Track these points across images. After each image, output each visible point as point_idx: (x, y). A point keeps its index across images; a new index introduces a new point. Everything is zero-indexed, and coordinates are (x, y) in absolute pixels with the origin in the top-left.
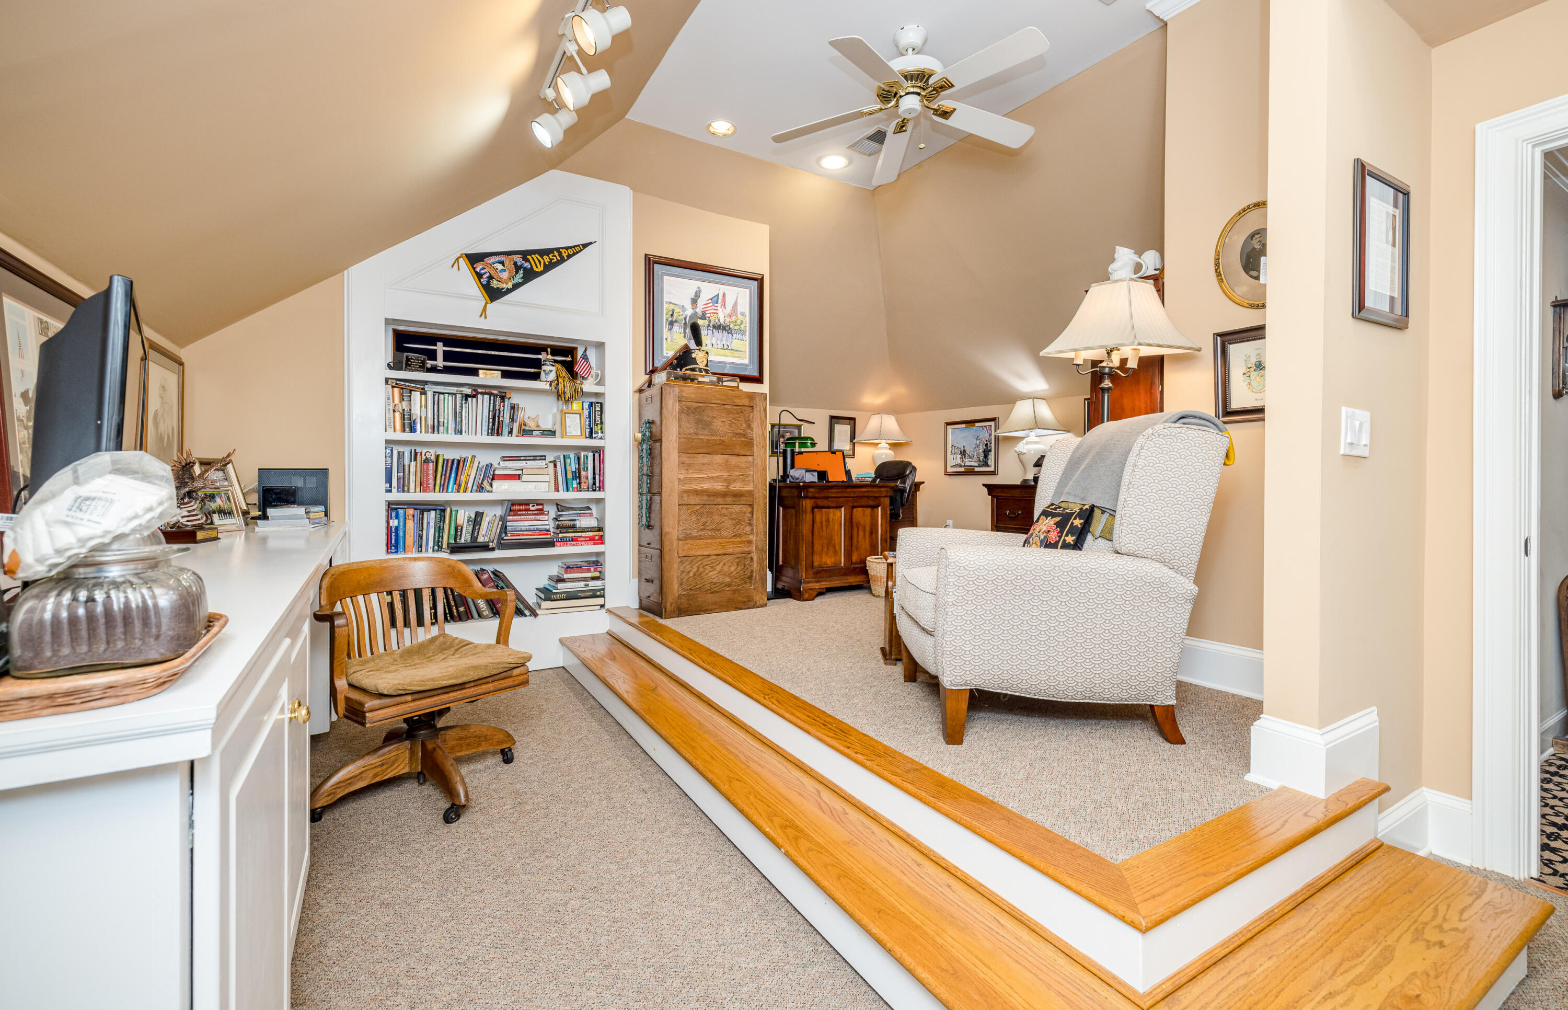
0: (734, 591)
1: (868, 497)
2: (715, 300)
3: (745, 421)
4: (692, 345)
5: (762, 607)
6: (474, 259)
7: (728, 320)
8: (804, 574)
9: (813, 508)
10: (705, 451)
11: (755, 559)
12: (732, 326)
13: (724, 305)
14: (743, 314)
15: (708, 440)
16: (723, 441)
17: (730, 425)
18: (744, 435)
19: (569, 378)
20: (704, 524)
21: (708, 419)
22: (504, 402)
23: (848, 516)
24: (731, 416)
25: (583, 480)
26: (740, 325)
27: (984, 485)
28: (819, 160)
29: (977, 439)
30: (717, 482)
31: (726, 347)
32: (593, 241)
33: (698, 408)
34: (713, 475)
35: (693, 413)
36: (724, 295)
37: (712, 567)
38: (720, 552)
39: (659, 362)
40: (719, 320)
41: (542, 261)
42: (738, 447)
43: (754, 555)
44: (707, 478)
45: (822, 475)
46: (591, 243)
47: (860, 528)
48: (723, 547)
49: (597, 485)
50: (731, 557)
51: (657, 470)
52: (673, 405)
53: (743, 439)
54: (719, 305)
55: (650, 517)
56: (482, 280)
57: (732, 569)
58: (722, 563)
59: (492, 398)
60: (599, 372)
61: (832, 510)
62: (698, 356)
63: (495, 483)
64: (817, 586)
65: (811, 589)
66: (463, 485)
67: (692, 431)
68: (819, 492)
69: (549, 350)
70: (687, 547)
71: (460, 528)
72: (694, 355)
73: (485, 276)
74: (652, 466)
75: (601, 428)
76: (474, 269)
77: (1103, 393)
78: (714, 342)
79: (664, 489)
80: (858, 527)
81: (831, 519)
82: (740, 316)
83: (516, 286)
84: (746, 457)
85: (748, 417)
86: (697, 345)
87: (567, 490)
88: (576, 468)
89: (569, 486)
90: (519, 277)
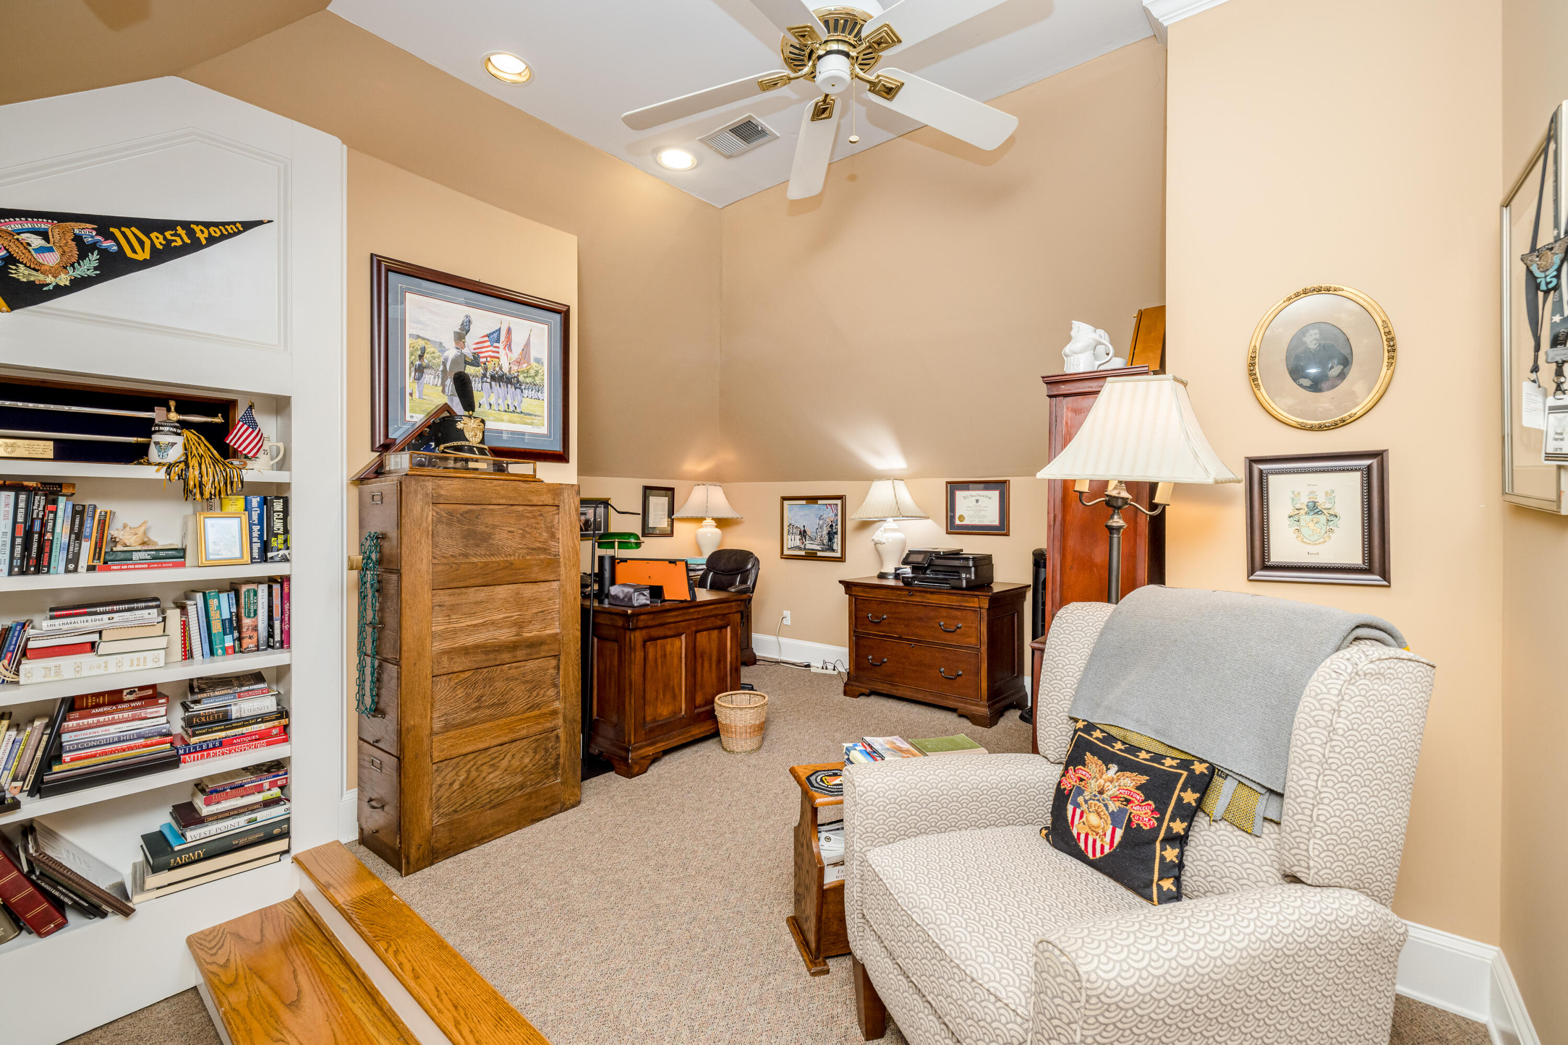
0: (530, 795)
1: (716, 616)
2: (494, 337)
3: (547, 528)
4: (458, 408)
5: (573, 806)
7: (515, 368)
8: (632, 737)
9: (645, 642)
10: (479, 581)
11: (562, 736)
12: (521, 378)
13: (509, 346)
14: (538, 361)
15: (487, 564)
16: (511, 564)
17: (523, 536)
18: (545, 550)
19: (213, 458)
20: (479, 699)
21: (484, 529)
22: (55, 502)
23: (691, 646)
24: (525, 521)
25: (246, 633)
26: (533, 377)
27: (840, 582)
28: (656, 151)
29: (820, 519)
30: (500, 628)
31: (511, 409)
32: (266, 219)
33: (467, 512)
34: (494, 618)
35: (459, 521)
36: (509, 331)
37: (493, 765)
38: (506, 739)
39: (396, 430)
40: (501, 368)
41: (147, 243)
42: (536, 569)
43: (561, 732)
44: (483, 624)
45: (656, 592)
46: (260, 223)
47: (705, 658)
48: (512, 730)
49: (277, 637)
50: (524, 742)
51: (390, 620)
52: (422, 510)
53: (542, 556)
54: (501, 345)
55: (378, 695)
57: (526, 760)
58: (509, 755)
59: (23, 497)
60: (281, 445)
61: (669, 640)
62: (469, 427)
63: (27, 666)
64: (650, 751)
65: (642, 758)
67: (457, 551)
68: (653, 619)
69: (172, 404)
70: (447, 743)
72: (460, 426)
74: (382, 610)
75: (286, 541)
77: (1111, 533)
78: (492, 400)
79: (405, 655)
80: (702, 657)
81: (668, 653)
82: (534, 364)
83: (79, 284)
84: (548, 584)
85: (552, 521)
86: (466, 409)
87: (212, 653)
88: (231, 613)
89: (215, 647)
90: (88, 266)
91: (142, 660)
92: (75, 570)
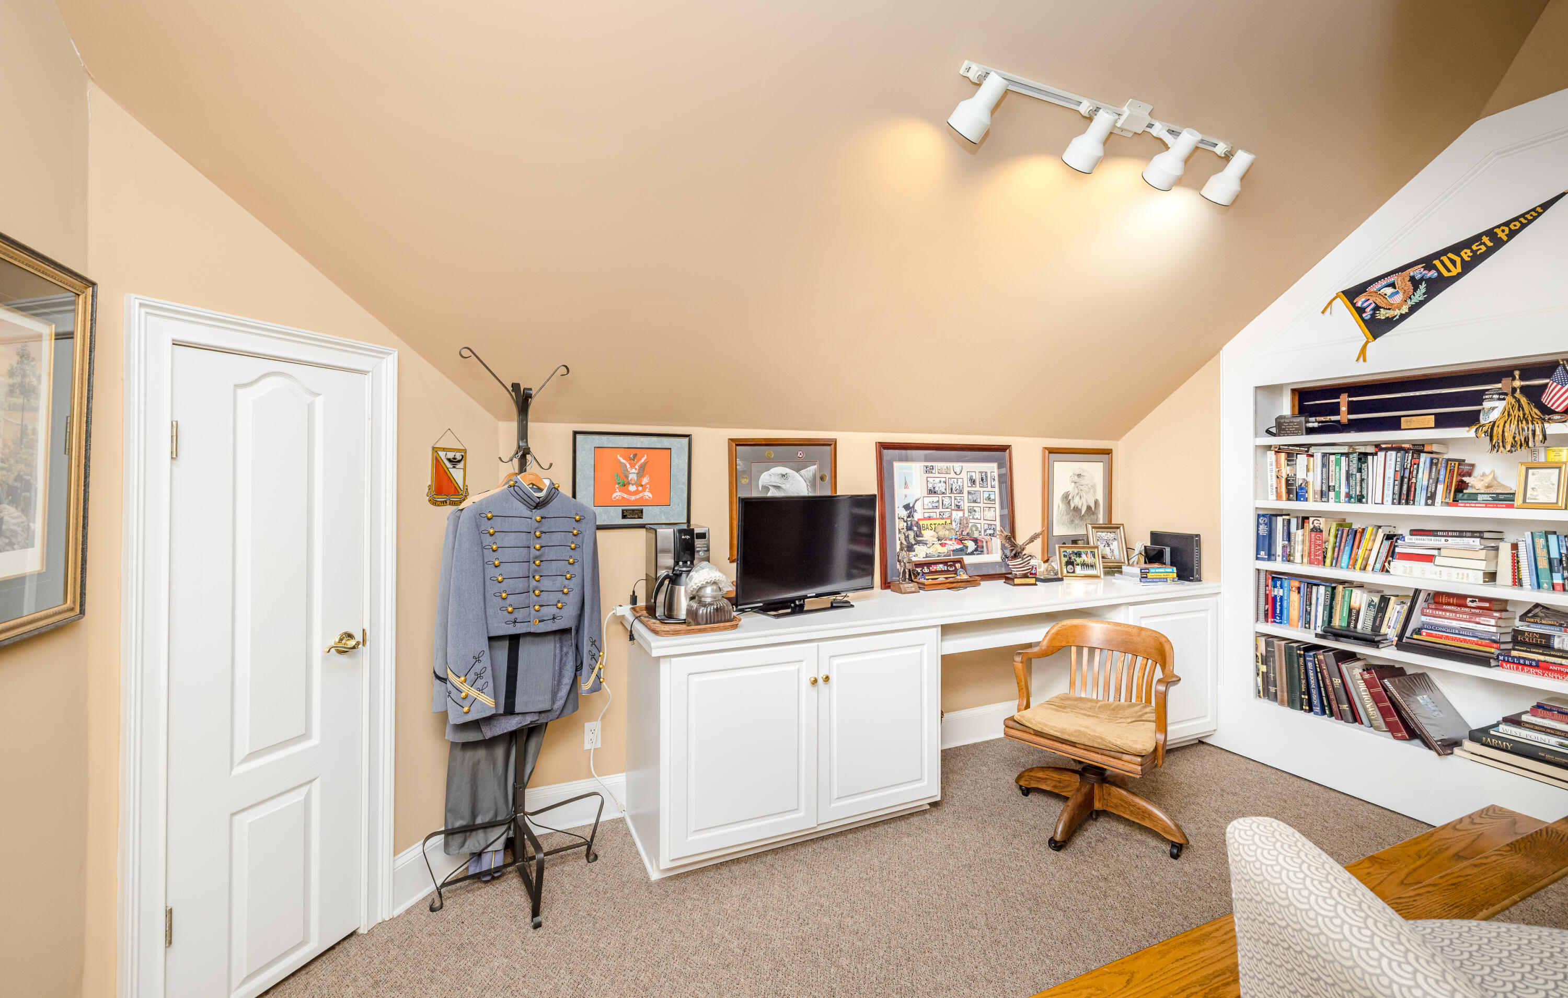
6: (1351, 294)
22: (1419, 458)
41: (1459, 260)
46: (1560, 196)
56: (1364, 315)
59: (1400, 455)
63: (1394, 563)
66: (1360, 561)
69: (1517, 373)
71: (1354, 611)
73: (1368, 310)
76: (1354, 305)
83: (1413, 309)
87: (1539, 587)
88: (1561, 554)
89: (1541, 581)
90: (1419, 296)
91: (1465, 575)
92: (1433, 504)
